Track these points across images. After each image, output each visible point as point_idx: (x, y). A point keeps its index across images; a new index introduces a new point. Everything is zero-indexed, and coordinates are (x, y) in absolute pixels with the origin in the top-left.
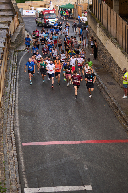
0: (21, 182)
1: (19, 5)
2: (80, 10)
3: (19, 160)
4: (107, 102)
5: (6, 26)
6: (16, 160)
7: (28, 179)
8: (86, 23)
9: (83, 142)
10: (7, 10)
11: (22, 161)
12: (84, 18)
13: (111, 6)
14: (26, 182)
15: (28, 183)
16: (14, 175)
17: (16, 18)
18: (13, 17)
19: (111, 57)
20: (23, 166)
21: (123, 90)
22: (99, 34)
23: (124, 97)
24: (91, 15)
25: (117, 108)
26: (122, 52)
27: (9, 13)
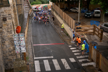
0: (33, 56)
1: (32, 6)
2: (49, 7)
3: (32, 50)
4: (57, 33)
5: (28, 12)
6: (31, 49)
7: (35, 55)
8: (51, 11)
9: (50, 44)
10: (28, 7)
11: (33, 50)
12: (50, 9)
13: (58, 6)
14: (34, 56)
15: (35, 56)
16: (31, 54)
17: (31, 10)
18: (30, 9)
19: (58, 20)
20: (34, 51)
21: (61, 29)
22: (55, 14)
23: (62, 31)
24: (52, 9)
25: (60, 35)
26: (61, 19)
27: (29, 8)
